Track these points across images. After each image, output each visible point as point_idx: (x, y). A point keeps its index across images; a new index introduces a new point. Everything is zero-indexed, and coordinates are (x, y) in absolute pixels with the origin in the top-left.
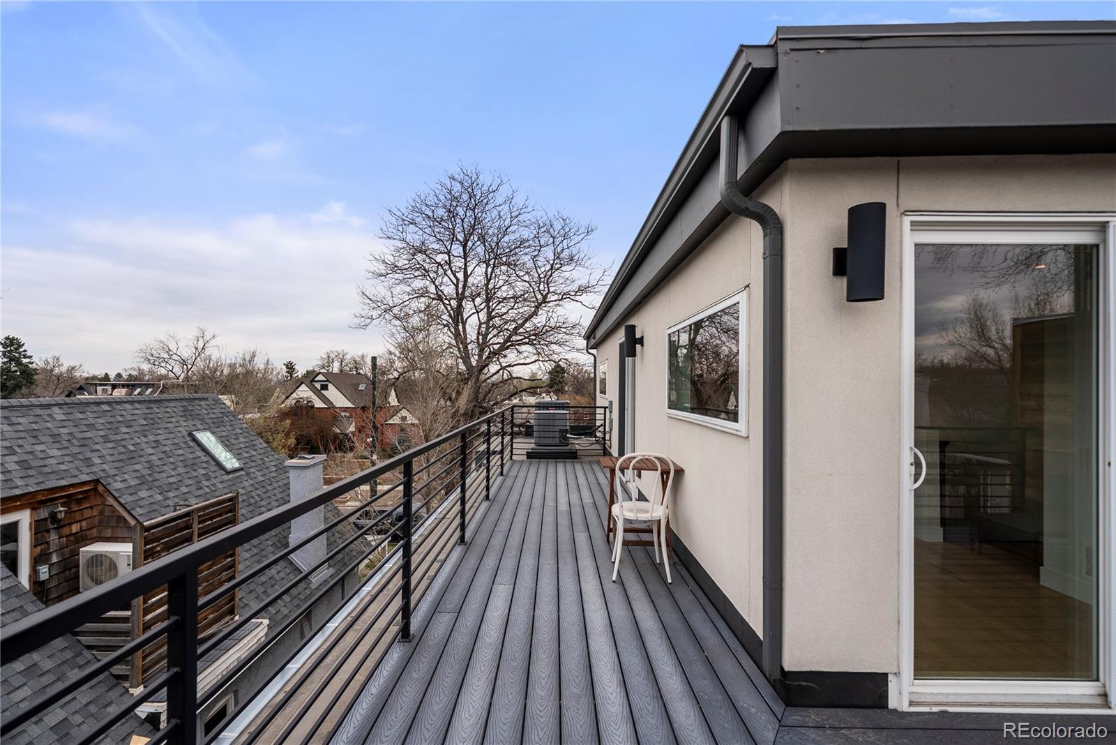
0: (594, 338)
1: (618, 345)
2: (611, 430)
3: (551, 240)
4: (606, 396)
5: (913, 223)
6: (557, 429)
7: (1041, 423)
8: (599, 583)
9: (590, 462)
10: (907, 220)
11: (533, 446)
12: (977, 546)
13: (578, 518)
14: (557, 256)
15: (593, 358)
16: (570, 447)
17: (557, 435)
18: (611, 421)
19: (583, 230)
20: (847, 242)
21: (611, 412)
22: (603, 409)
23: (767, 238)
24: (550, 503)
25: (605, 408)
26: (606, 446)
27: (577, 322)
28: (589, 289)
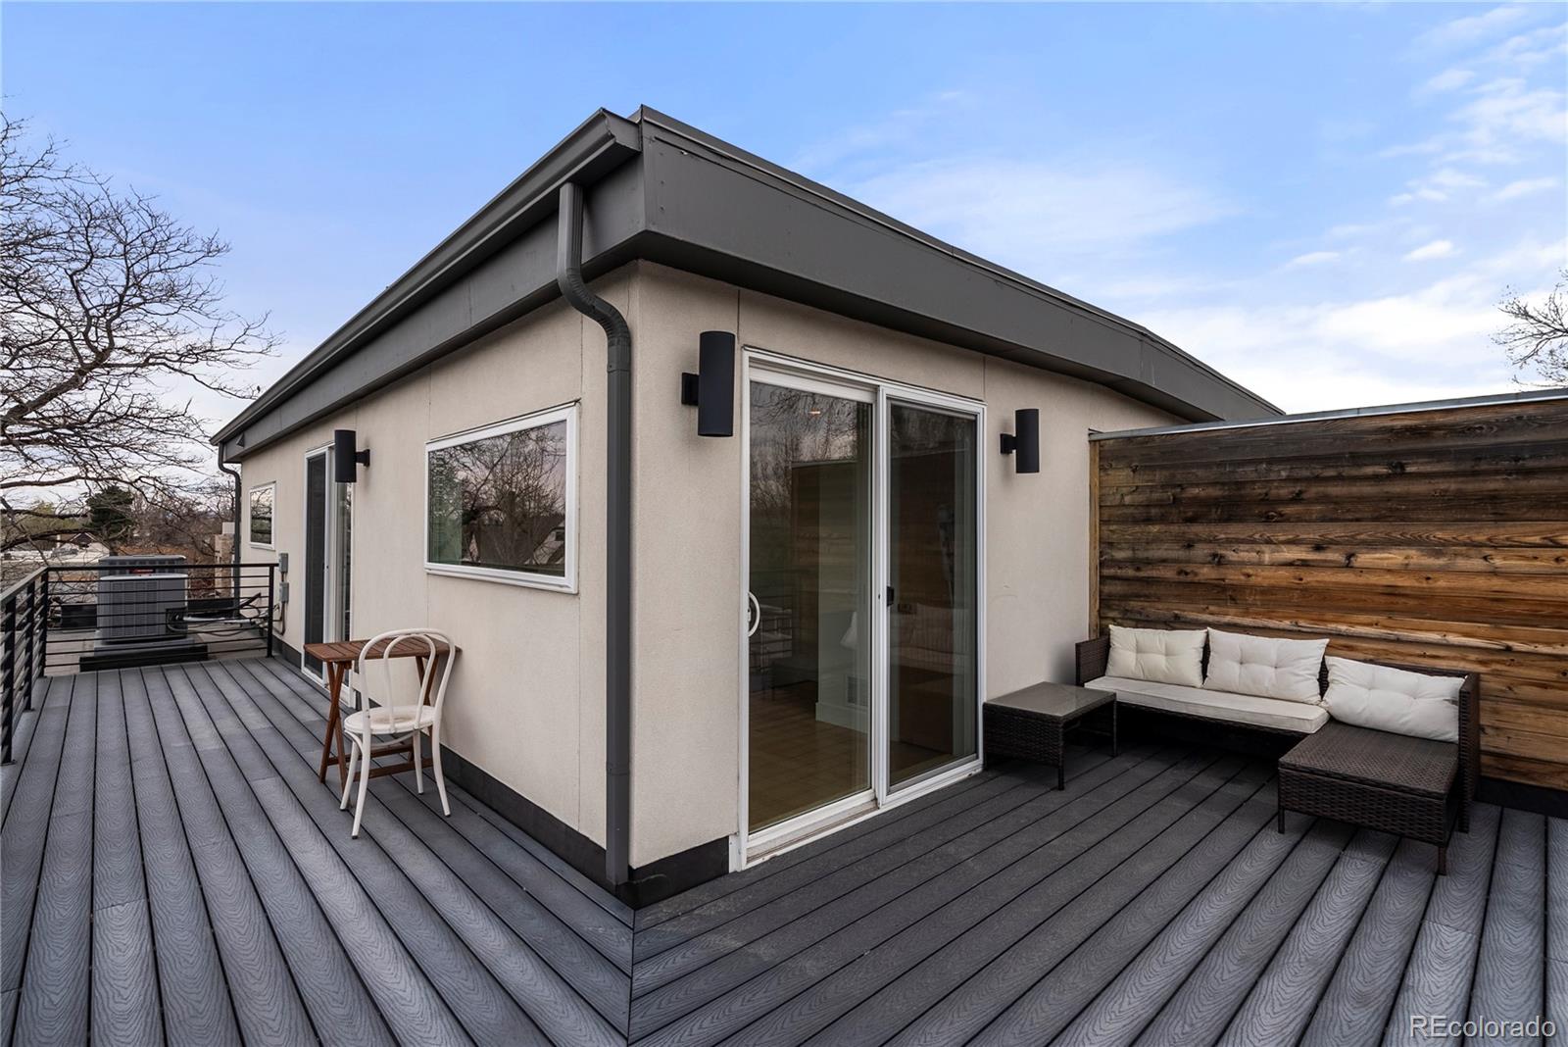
0: (242, 444)
1: (306, 461)
2: (285, 602)
3: (120, 248)
4: (272, 546)
5: (751, 359)
6: (161, 608)
7: (817, 565)
8: (329, 848)
9: (240, 662)
10: (747, 355)
11: (97, 645)
12: (769, 692)
13: (248, 757)
14: (134, 281)
15: (233, 478)
16: (190, 639)
17: (162, 619)
18: (286, 588)
19: (198, 245)
20: (698, 367)
21: (284, 573)
22: (268, 568)
23: (614, 347)
24: (175, 743)
25: (272, 566)
26: (274, 633)
27: (181, 410)
28: (213, 354)
